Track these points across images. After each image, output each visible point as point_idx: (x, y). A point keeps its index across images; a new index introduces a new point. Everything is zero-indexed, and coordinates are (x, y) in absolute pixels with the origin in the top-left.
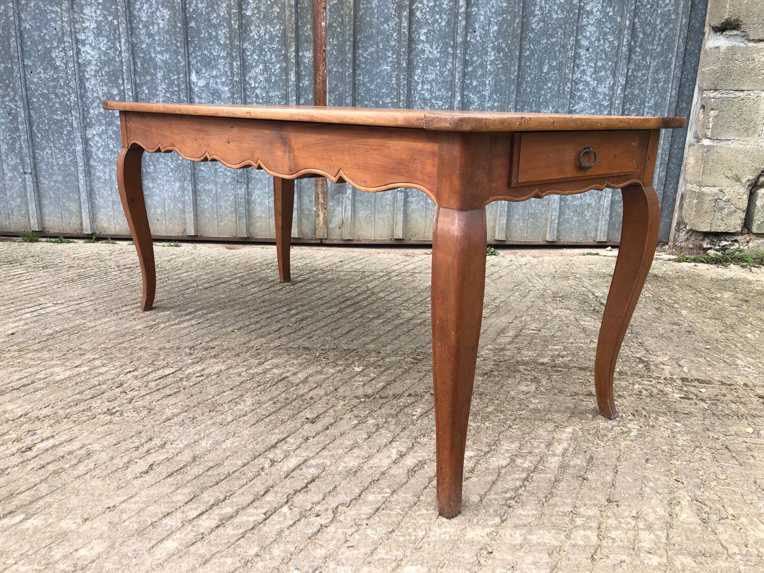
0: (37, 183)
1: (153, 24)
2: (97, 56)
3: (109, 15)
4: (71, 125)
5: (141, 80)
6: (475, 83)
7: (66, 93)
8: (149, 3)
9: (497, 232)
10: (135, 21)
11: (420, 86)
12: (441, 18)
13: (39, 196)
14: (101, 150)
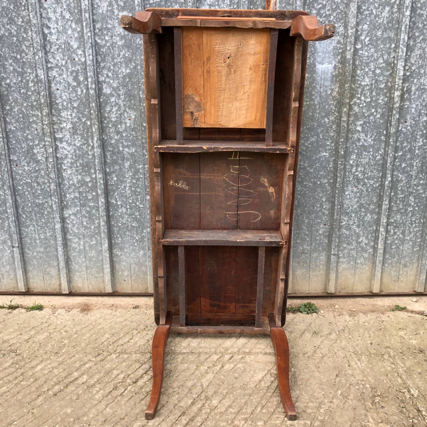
0: (23, 254)
1: (121, 123)
2: (73, 151)
3: (83, 117)
4: (51, 207)
5: (110, 169)
6: (404, 165)
7: (46, 181)
8: (117, 106)
9: (417, 285)
10: (106, 122)
11: (354, 168)
12: (377, 111)
13: (24, 264)
14: (77, 226)
